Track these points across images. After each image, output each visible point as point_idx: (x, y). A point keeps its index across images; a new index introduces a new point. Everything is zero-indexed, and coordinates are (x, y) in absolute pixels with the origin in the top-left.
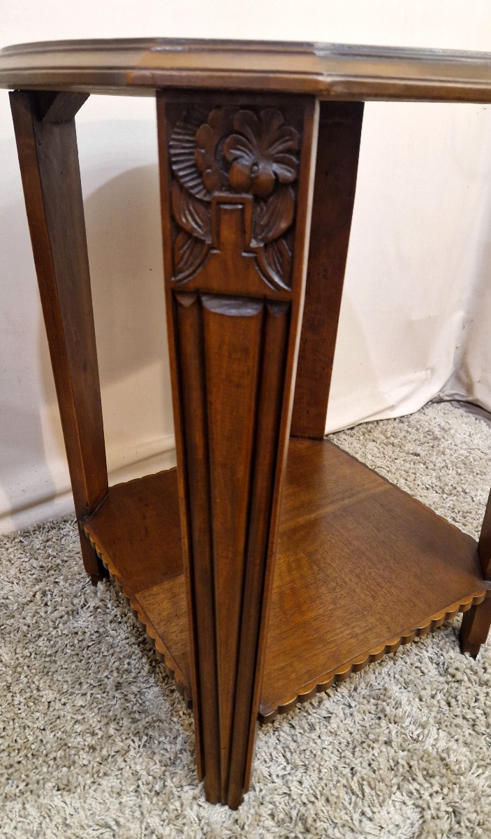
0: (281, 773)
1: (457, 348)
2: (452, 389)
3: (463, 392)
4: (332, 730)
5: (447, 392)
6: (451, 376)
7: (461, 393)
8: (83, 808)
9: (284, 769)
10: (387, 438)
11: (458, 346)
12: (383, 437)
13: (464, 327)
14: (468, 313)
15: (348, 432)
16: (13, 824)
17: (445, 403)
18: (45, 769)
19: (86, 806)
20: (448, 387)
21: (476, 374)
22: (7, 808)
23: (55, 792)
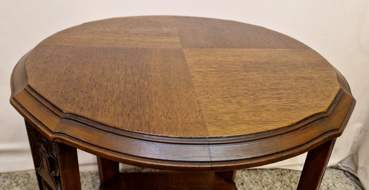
1: (355, 142)
2: (347, 164)
3: (353, 169)
5: (343, 165)
6: (349, 156)
7: (351, 168)
10: (291, 182)
11: (356, 141)
12: (288, 181)
13: (361, 132)
14: (364, 125)
15: (269, 171)
17: (340, 171)
20: (346, 161)
21: (361, 164)
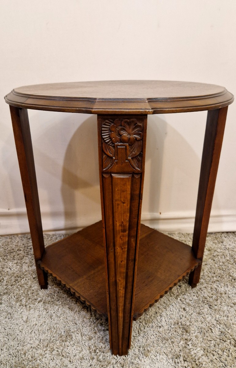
0: (135, 335)
4: (159, 331)
8: (73, 316)
9: (136, 335)
16: (54, 311)
18: (68, 302)
19: (74, 316)
22: (54, 307)
23: (68, 309)
